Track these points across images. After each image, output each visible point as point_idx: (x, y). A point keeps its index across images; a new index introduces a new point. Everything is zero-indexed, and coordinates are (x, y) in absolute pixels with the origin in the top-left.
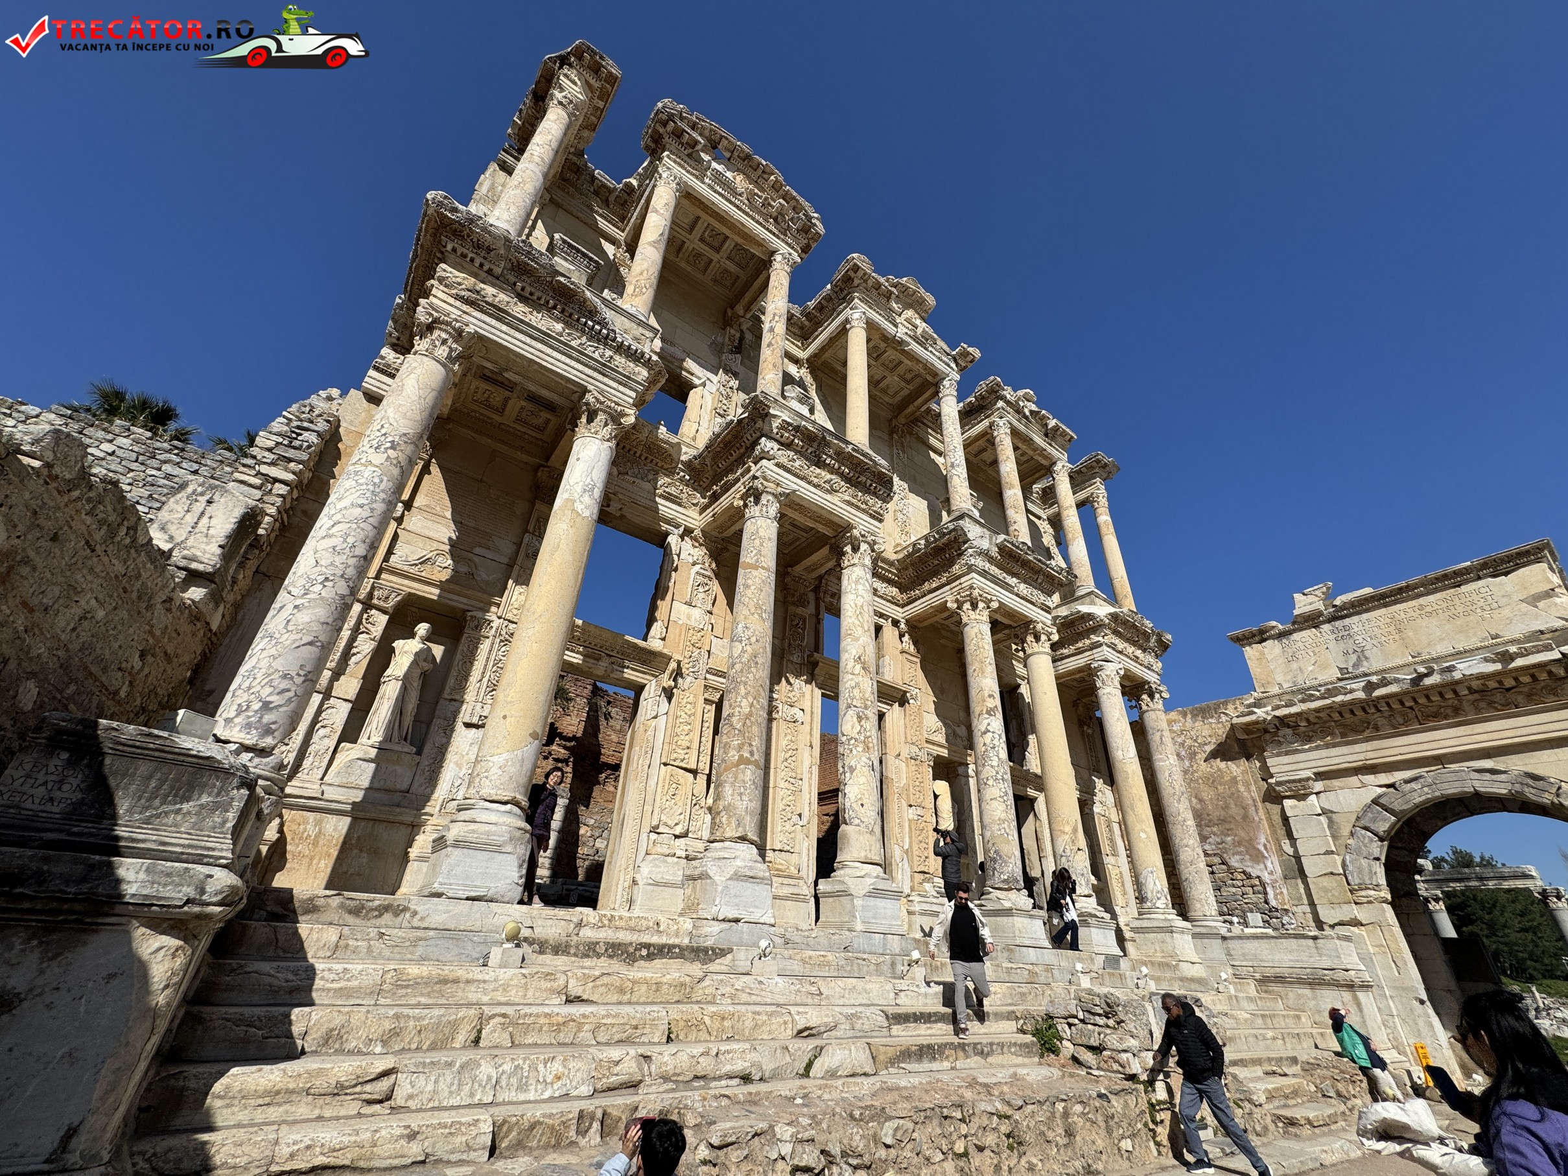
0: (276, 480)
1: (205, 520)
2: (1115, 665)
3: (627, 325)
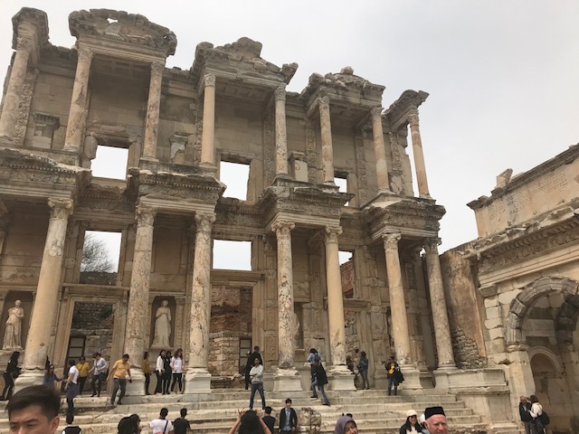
2: (395, 235)
3: (65, 157)
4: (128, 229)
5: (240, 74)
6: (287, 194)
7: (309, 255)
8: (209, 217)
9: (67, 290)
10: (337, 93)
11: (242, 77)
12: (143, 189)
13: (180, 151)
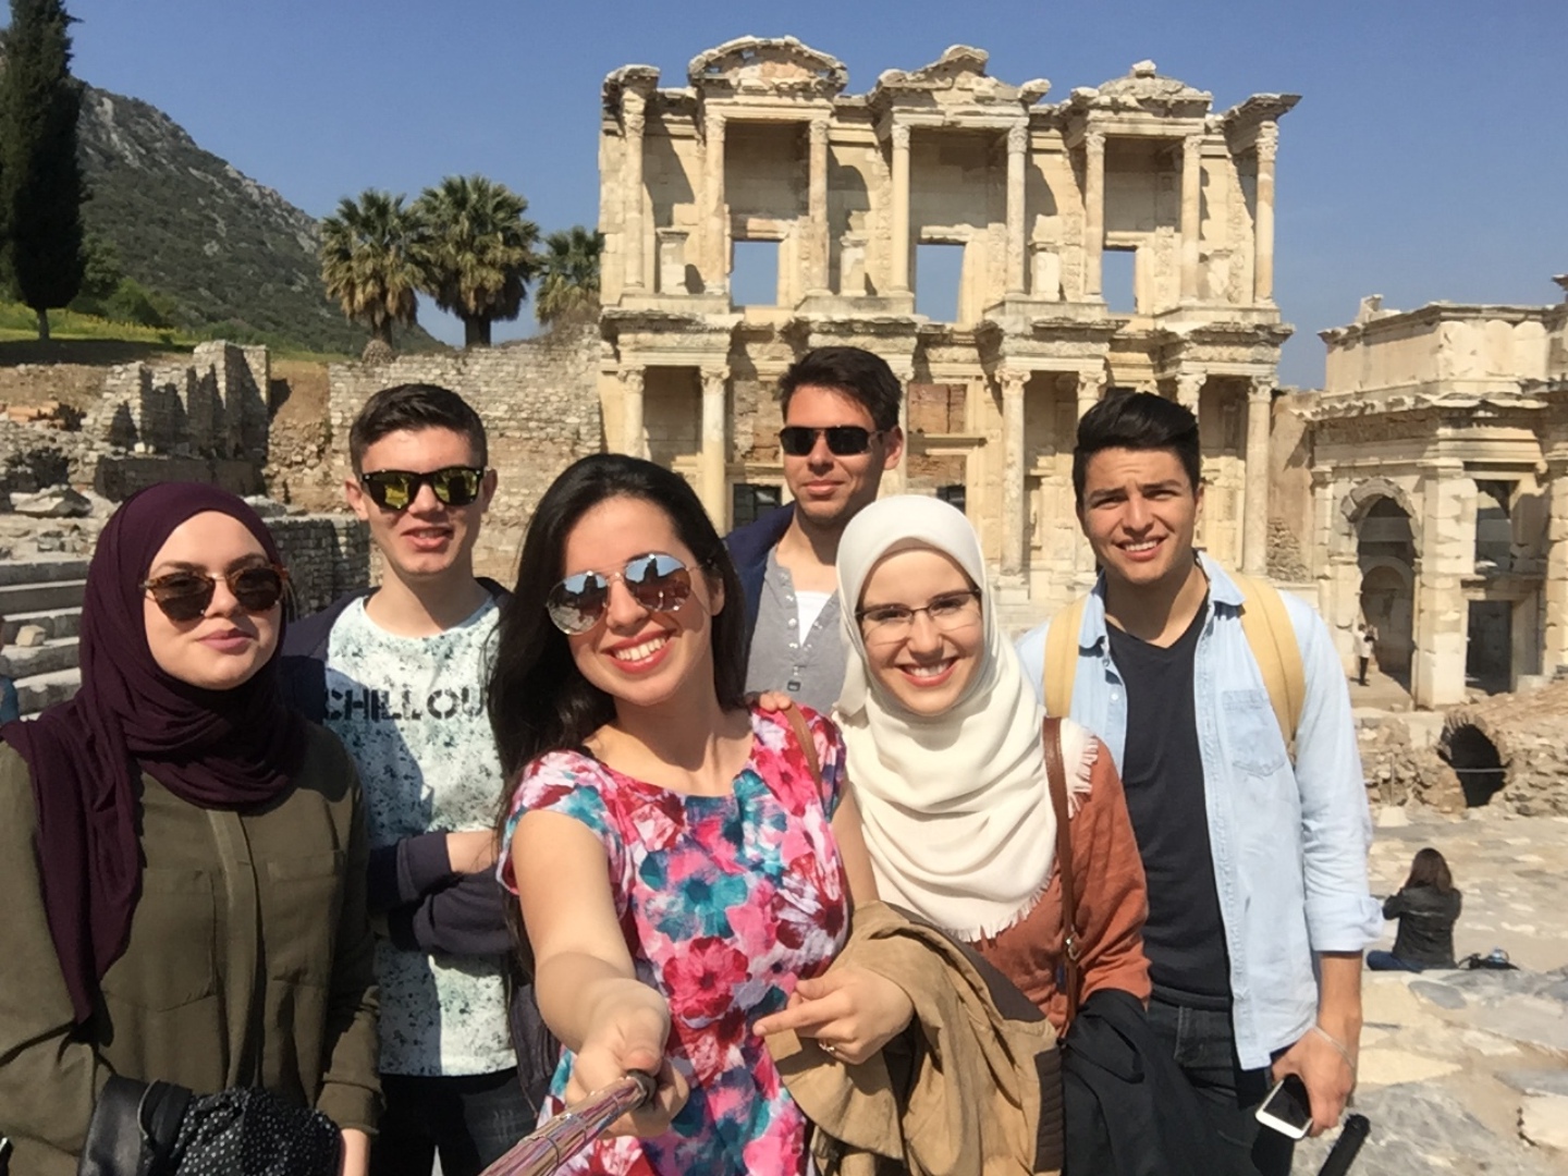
2: (1196, 377)
5: (950, 118)
6: (1019, 328)
7: (1058, 401)
10: (1121, 121)
11: (954, 119)
13: (859, 262)
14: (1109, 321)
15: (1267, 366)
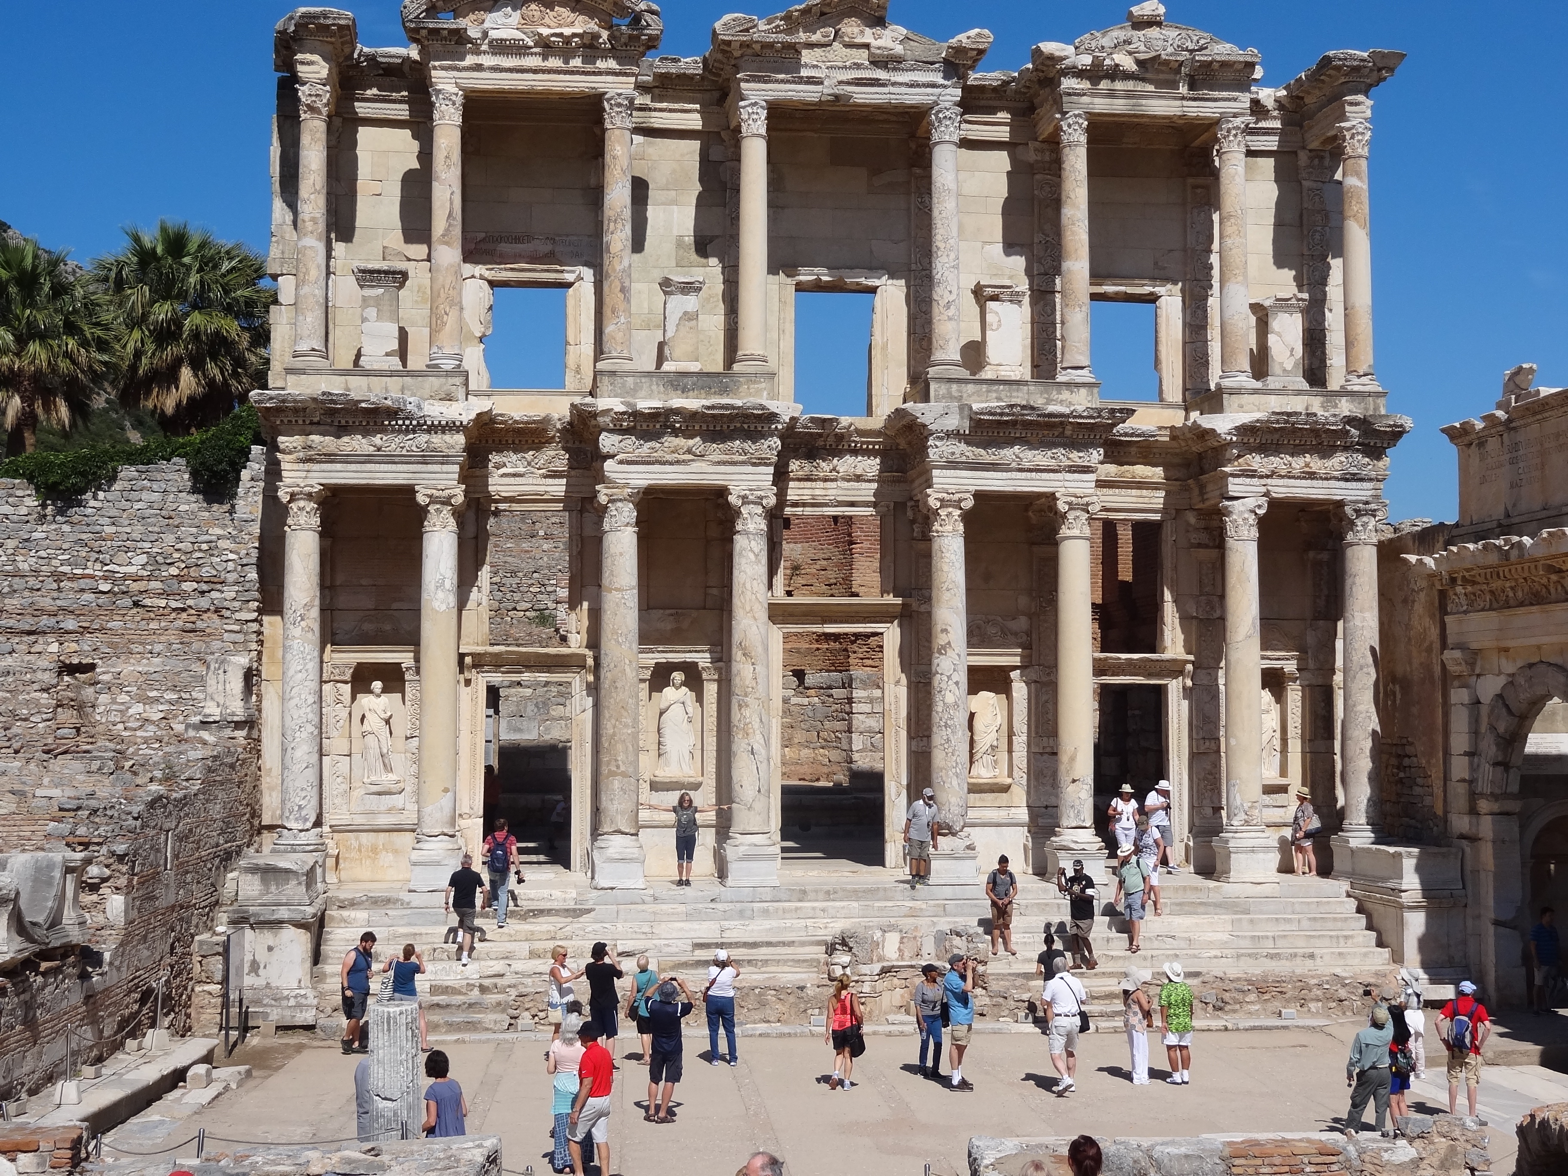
0: (247, 621)
1: (228, 686)
3: (433, 382)
4: (581, 512)
6: (953, 422)
8: (761, 498)
9: (468, 660)
10: (1110, 94)
11: (837, 91)
12: (607, 442)
13: (687, 316)
14: (1099, 411)
15: (1366, 485)
